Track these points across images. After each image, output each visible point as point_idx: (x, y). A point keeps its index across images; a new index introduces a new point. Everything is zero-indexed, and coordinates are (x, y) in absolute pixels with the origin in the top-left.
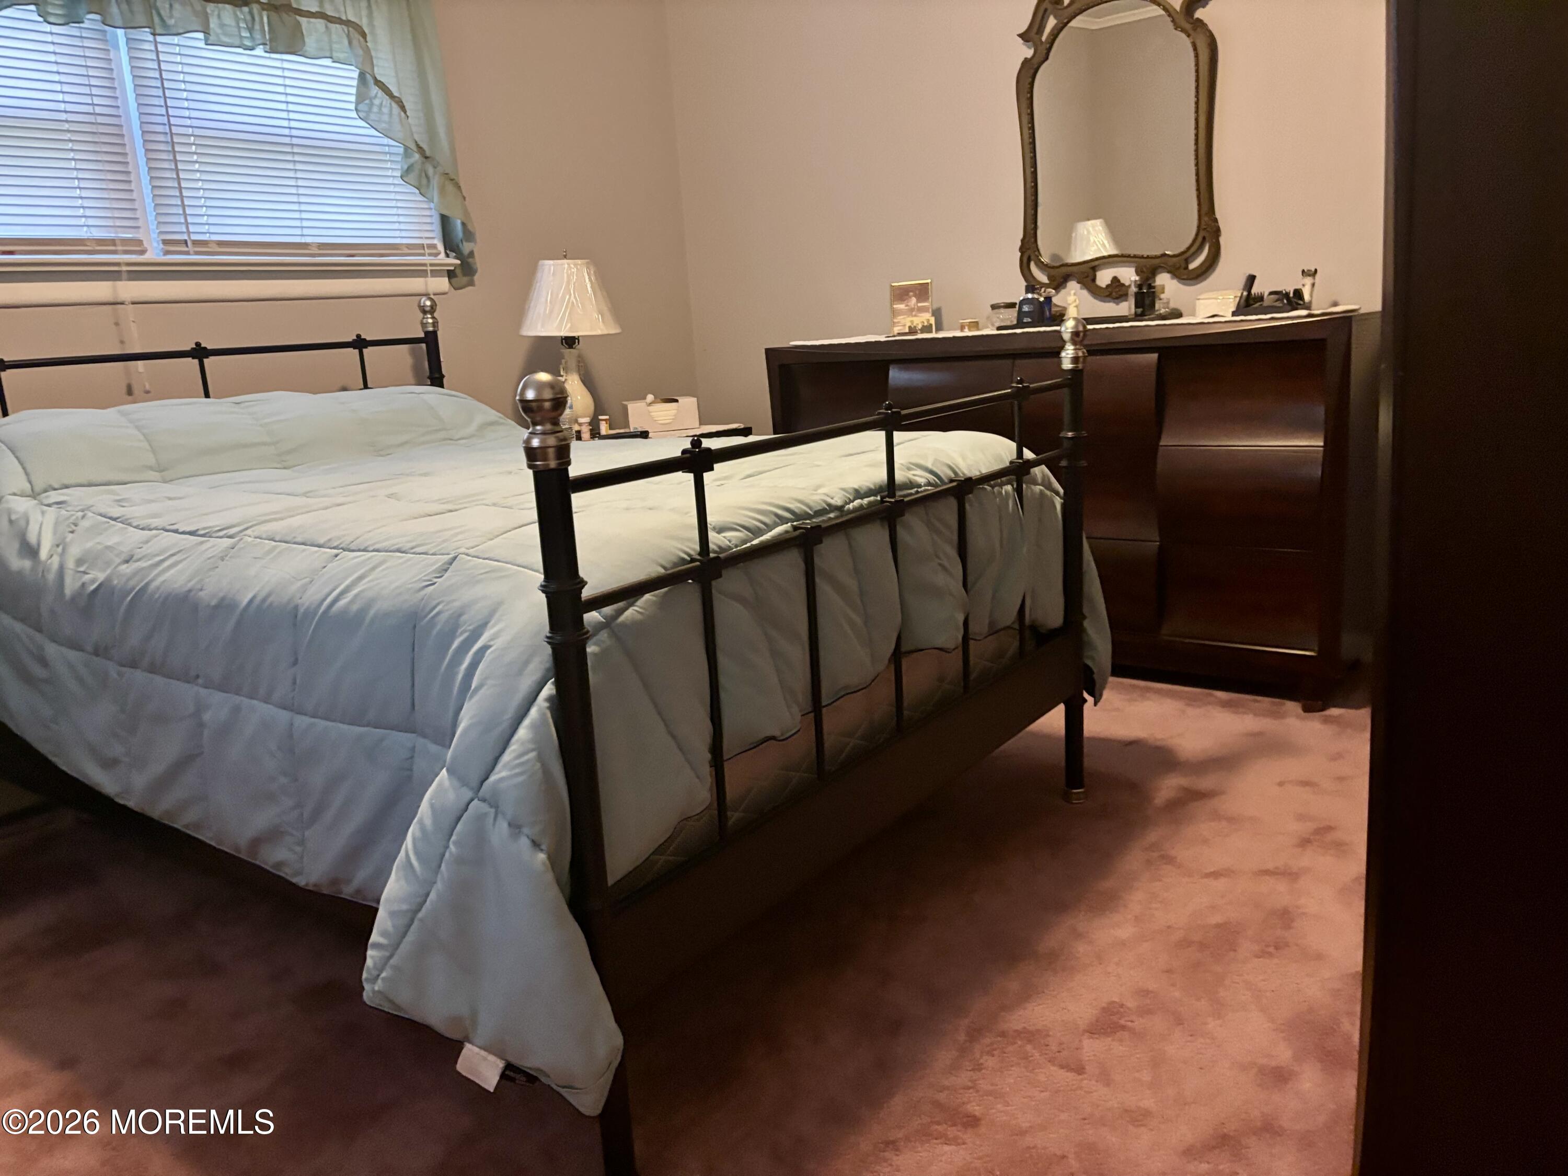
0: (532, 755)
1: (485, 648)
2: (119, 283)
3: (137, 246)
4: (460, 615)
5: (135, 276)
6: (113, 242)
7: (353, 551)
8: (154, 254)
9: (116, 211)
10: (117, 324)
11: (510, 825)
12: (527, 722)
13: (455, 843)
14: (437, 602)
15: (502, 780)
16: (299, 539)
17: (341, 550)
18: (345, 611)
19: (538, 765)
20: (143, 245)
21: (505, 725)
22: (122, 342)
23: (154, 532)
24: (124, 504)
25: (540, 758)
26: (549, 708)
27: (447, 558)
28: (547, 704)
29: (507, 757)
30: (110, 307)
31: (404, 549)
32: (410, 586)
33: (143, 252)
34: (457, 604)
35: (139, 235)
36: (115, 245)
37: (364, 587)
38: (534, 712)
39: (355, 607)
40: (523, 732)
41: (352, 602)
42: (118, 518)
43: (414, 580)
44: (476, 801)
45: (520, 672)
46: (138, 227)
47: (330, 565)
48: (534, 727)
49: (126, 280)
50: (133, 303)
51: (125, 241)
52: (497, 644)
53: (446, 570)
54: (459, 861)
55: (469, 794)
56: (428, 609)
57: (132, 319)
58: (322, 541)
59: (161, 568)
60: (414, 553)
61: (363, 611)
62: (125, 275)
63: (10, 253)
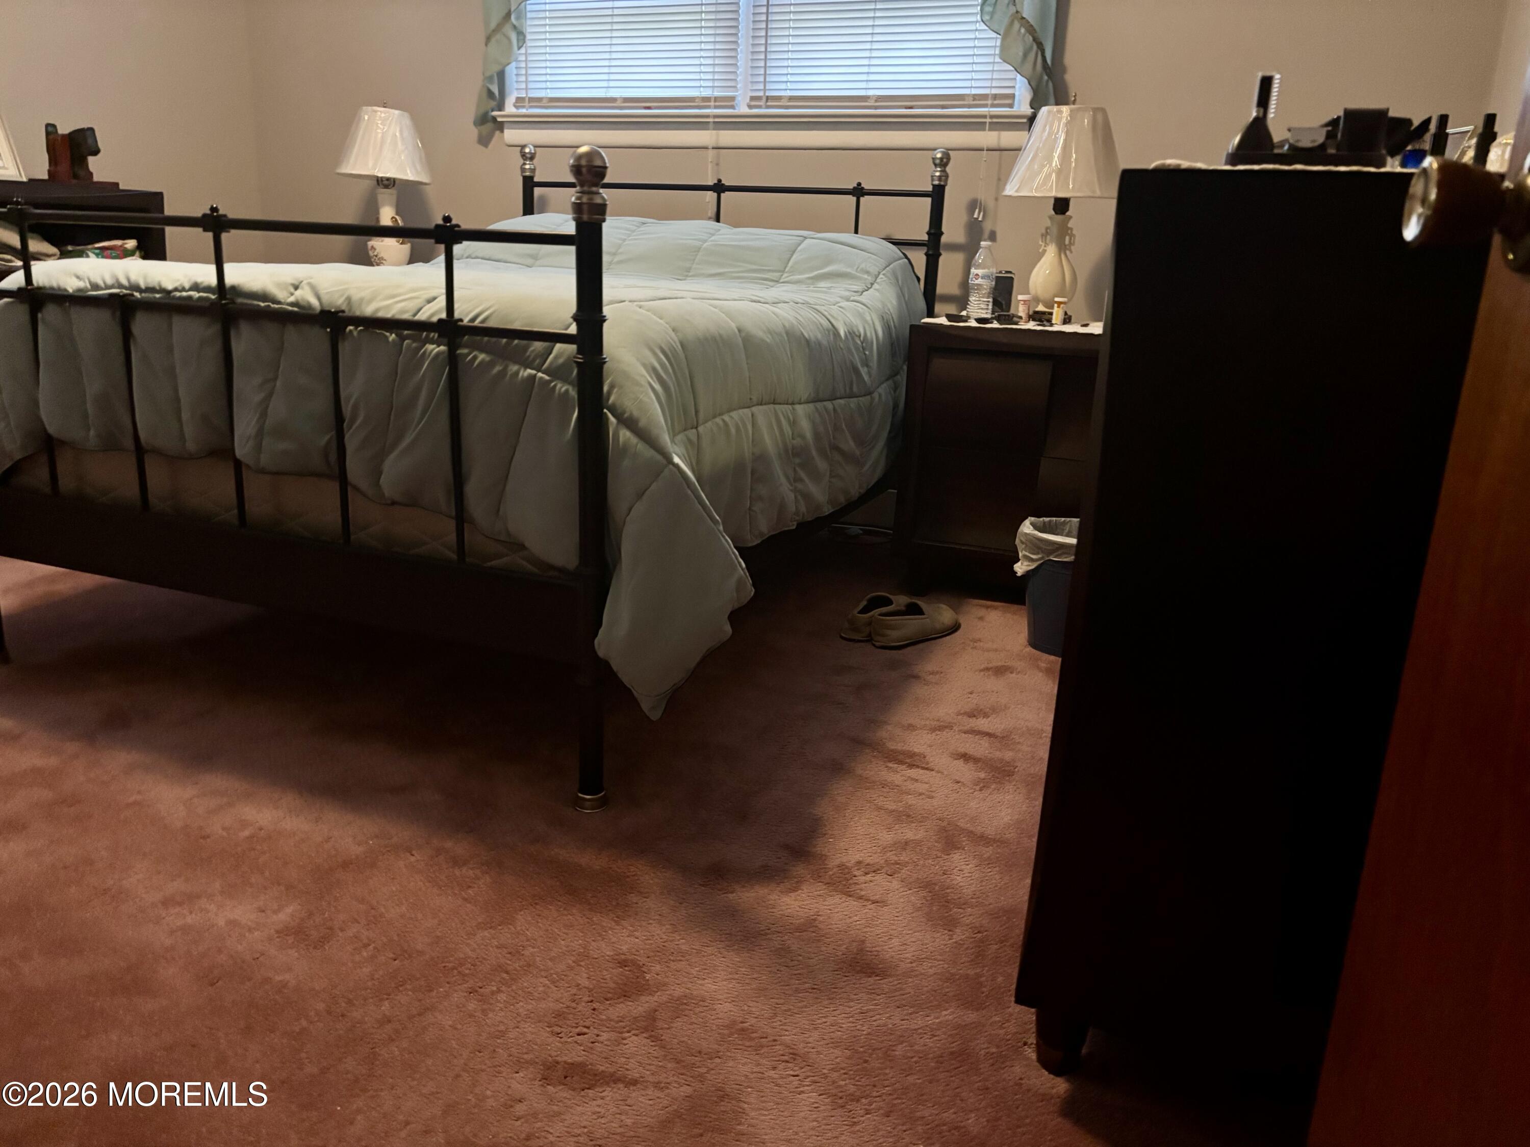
3: (730, 101)
5: (720, 125)
8: (743, 109)
20: (735, 101)
33: (731, 107)
51: (720, 98)
63: (649, 108)
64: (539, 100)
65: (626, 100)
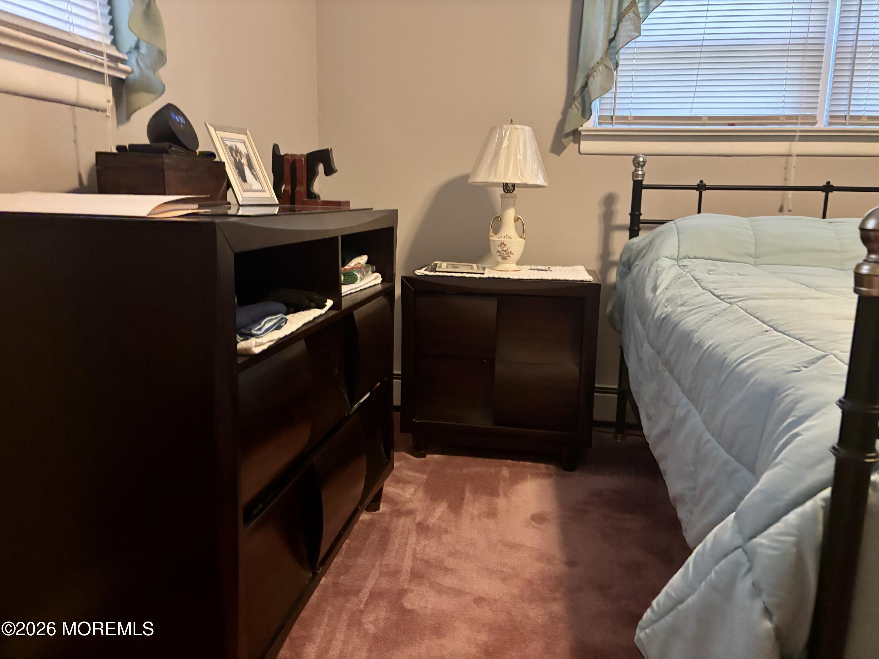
0: (792, 539)
1: (797, 435)
2: (794, 143)
3: (812, 119)
4: (798, 403)
5: (804, 138)
6: (797, 117)
7: (778, 331)
8: (822, 125)
9: (803, 98)
10: (786, 168)
11: (753, 584)
12: (799, 510)
13: (716, 572)
14: (791, 385)
15: (761, 545)
16: (757, 315)
17: (772, 329)
18: (743, 371)
19: (794, 550)
20: (816, 119)
21: (781, 504)
22: (786, 179)
23: (706, 291)
24: (710, 273)
25: (798, 545)
26: (823, 508)
27: (823, 353)
28: (822, 503)
29: (772, 530)
30: (785, 157)
31: (803, 339)
32: (785, 367)
33: (814, 124)
34: (801, 392)
35: (816, 113)
36: (797, 119)
37: (762, 358)
38: (809, 505)
39: (748, 371)
40: (792, 517)
41: (749, 366)
42: (698, 280)
43: (789, 364)
44: (740, 551)
45: (811, 466)
46: (817, 108)
47: (758, 337)
48: (802, 516)
49: (796, 142)
50: (797, 156)
51: (804, 117)
52: (806, 436)
53: (813, 363)
54: (714, 587)
55: (738, 541)
56: (784, 389)
57: (793, 165)
58: (767, 320)
59: (691, 313)
60: (807, 344)
61: (751, 375)
62: (797, 138)
63: (733, 125)
64: (626, 118)
65: (711, 118)
